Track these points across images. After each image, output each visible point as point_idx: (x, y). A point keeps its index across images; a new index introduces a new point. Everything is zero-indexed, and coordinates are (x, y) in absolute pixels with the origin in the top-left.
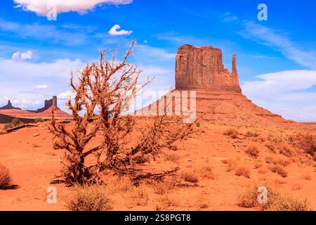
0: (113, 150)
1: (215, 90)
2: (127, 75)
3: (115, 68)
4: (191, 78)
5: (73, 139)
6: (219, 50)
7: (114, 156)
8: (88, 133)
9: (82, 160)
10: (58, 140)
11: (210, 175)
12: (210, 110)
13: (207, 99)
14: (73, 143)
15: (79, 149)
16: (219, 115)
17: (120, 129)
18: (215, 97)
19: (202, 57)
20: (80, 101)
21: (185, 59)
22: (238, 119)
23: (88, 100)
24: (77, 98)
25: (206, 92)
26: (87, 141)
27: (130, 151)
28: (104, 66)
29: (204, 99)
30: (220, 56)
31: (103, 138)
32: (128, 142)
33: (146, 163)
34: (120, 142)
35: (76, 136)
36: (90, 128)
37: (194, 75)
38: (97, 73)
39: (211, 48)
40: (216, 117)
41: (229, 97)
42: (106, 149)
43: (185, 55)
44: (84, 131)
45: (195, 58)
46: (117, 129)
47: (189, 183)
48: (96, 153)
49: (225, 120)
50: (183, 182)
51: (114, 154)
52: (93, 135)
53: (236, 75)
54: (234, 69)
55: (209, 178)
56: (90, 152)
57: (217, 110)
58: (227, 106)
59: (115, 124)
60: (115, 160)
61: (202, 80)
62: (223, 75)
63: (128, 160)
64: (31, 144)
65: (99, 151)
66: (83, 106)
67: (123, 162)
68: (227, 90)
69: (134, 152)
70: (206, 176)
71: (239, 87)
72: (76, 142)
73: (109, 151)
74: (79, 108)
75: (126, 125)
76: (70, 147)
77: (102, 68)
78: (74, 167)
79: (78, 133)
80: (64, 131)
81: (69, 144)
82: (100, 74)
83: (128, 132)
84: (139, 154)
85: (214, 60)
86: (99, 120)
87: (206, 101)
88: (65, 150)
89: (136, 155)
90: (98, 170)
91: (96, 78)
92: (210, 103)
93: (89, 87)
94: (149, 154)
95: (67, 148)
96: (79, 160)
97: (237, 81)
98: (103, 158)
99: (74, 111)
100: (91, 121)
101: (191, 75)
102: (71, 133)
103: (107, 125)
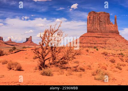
0: (54, 59)
1: (106, 33)
2: (59, 33)
3: (55, 31)
4: (94, 27)
5: (41, 55)
6: (108, 13)
7: (55, 61)
8: (46, 53)
9: (44, 62)
10: (36, 55)
11: (90, 68)
12: (104, 42)
13: (102, 37)
14: (41, 56)
15: (43, 58)
16: (108, 45)
17: (57, 52)
18: (106, 36)
19: (100, 17)
20: (43, 42)
21: (92, 18)
22: (118, 46)
23: (46, 42)
24: (42, 41)
25: (102, 34)
26: (46, 55)
27: (60, 59)
28: (51, 30)
29: (101, 37)
30: (109, 16)
31: (51, 55)
32: (59, 56)
33: (67, 64)
34: (56, 56)
35: (42, 54)
36: (47, 51)
37: (96, 26)
38: (49, 33)
39: (105, 13)
40: (107, 46)
41: (113, 36)
42: (52, 58)
43: (92, 16)
44: (45, 52)
45: (97, 17)
46: (56, 52)
47: (81, 71)
48: (49, 59)
49: (111, 47)
50: (80, 70)
51: (55, 60)
52: (48, 53)
53: (116, 25)
54: (116, 23)
55: (90, 69)
56: (47, 59)
57: (107, 42)
58: (112, 41)
59: (55, 50)
60: (55, 62)
61: (100, 28)
62: (110, 25)
63: (59, 62)
64: (24, 57)
65: (50, 59)
66: (44, 44)
67: (58, 62)
68: (112, 33)
69: (61, 59)
70: (88, 69)
71: (118, 31)
72: (42, 56)
73: (53, 59)
74: (43, 44)
75: (59, 50)
76: (40, 57)
77: (51, 31)
78: (42, 64)
79: (43, 53)
80: (38, 52)
81: (40, 56)
82: (50, 33)
83: (59, 52)
84: (63, 60)
85: (106, 19)
86: (50, 49)
87: (102, 38)
88: (39, 58)
89: (62, 60)
90: (49, 65)
91: (49, 35)
92: (104, 39)
93: (46, 37)
94: (66, 60)
95: (40, 58)
96: (43, 62)
97: (117, 28)
98: (51, 61)
99: (41, 46)
100: (47, 49)
101: (94, 26)
102: (41, 53)
103: (52, 50)
